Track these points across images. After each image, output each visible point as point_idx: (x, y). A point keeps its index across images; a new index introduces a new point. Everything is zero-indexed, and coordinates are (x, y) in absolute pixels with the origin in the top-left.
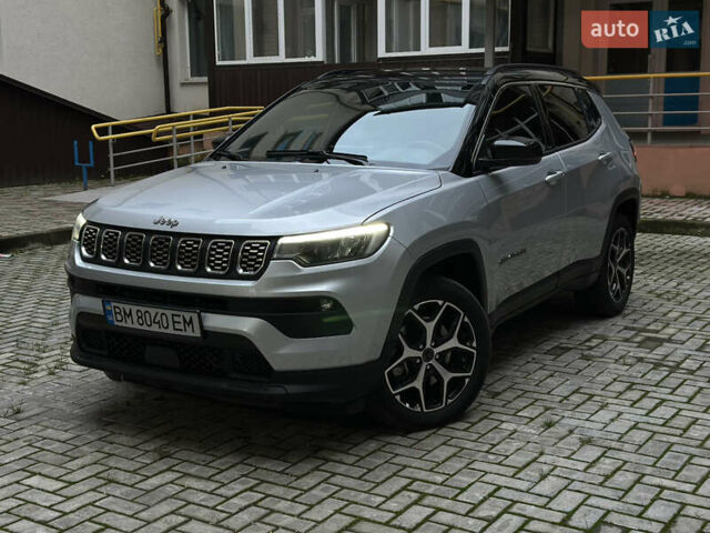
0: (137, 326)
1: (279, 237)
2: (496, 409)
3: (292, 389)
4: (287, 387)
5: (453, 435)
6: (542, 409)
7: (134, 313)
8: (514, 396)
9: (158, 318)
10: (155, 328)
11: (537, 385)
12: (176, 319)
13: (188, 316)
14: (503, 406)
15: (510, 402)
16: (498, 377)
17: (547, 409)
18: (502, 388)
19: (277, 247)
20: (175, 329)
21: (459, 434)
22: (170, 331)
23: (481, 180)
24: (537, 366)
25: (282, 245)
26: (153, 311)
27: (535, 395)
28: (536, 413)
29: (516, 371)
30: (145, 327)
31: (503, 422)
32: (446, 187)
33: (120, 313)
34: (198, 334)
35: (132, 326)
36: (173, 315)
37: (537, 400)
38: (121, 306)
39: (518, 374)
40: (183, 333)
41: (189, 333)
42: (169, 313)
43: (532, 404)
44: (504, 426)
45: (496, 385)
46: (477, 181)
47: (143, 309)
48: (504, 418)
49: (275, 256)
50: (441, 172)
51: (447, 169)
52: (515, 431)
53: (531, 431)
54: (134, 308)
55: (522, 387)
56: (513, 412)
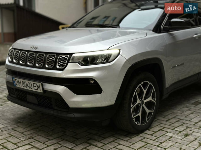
0: (22, 87)
1: (73, 54)
2: (166, 126)
3: (76, 115)
4: (74, 114)
5: (146, 137)
6: (185, 128)
7: (21, 82)
8: (175, 121)
9: (29, 85)
10: (28, 88)
11: (185, 117)
12: (35, 85)
13: (38, 84)
14: (170, 125)
15: (173, 123)
16: (170, 112)
17: (188, 128)
18: (171, 117)
19: (72, 57)
20: (34, 89)
21: (148, 136)
22: (33, 90)
23: (164, 35)
24: (188, 109)
25: (73, 56)
26: (27, 82)
27: (184, 121)
28: (183, 129)
29: (178, 110)
30: (25, 88)
31: (168, 132)
32: (148, 36)
33: (17, 82)
34: (42, 91)
35: (21, 87)
36: (33, 84)
37: (184, 123)
38: (17, 79)
39: (179, 112)
40: (37, 91)
41: (39, 91)
42: (32, 82)
43: (182, 125)
44: (168, 134)
45: (169, 116)
46: (162, 35)
47: (24, 81)
48: (169, 130)
49: (71, 61)
50: (147, 31)
51: (150, 30)
52: (172, 137)
53: (178, 137)
54: (21, 80)
55: (179, 117)
56: (173, 128)
